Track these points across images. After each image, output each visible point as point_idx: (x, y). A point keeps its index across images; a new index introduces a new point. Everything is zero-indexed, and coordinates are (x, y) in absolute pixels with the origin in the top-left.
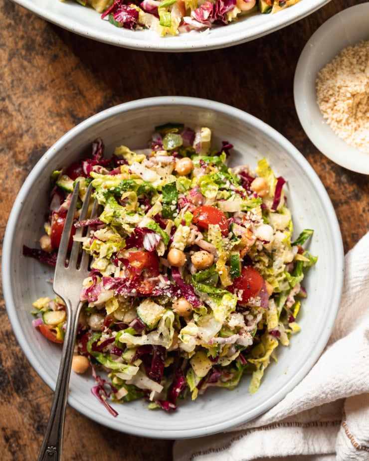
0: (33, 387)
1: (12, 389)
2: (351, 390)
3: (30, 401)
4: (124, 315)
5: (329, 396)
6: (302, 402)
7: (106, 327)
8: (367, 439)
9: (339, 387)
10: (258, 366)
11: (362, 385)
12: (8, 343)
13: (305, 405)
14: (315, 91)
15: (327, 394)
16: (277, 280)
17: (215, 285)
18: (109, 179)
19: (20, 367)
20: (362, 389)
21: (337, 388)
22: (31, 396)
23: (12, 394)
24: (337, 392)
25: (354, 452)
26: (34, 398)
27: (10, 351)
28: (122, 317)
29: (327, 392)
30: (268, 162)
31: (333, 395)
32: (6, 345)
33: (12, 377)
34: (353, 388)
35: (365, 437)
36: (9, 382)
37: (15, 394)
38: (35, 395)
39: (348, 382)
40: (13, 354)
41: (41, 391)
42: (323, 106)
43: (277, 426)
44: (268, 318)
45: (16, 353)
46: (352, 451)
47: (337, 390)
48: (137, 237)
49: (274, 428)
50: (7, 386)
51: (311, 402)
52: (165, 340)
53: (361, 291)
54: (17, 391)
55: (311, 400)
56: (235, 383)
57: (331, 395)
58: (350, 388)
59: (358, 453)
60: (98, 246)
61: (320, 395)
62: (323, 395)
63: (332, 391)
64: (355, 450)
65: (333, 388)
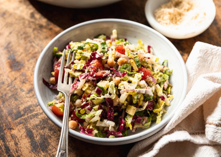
0: (50, 147)
1: (39, 149)
2: (204, 95)
3: (49, 154)
4: (92, 91)
5: (195, 102)
6: (183, 110)
7: (83, 99)
8: (219, 119)
9: (198, 96)
10: (158, 113)
11: (208, 90)
12: (37, 130)
13: (185, 111)
14: (154, 16)
15: (193, 102)
16: (157, 76)
17: (130, 70)
18: (78, 44)
19: (43, 139)
20: (209, 93)
21: (197, 97)
22: (49, 152)
23: (40, 152)
24: (198, 99)
25: (216, 129)
26: (51, 152)
27: (38, 133)
28: (91, 92)
29: (193, 100)
30: (142, 43)
31: (197, 101)
32: (36, 130)
33: (40, 144)
34: (205, 94)
35: (218, 118)
36: (38, 146)
37: (41, 152)
38: (52, 151)
39: (201, 92)
40: (39, 134)
41: (54, 149)
42: (159, 20)
43: (175, 131)
44: (158, 90)
45: (41, 133)
46: (214, 129)
47: (197, 98)
48: (93, 57)
49: (173, 132)
50: (37, 148)
51: (187, 109)
52: (112, 95)
53: (195, 74)
54: (42, 150)
55: (187, 107)
56: (149, 123)
57: (195, 101)
58: (203, 95)
59: (218, 128)
60: (76, 67)
61: (190, 103)
62: (192, 103)
63: (195, 99)
64: (216, 127)
65: (195, 97)
